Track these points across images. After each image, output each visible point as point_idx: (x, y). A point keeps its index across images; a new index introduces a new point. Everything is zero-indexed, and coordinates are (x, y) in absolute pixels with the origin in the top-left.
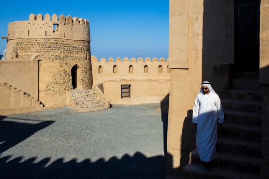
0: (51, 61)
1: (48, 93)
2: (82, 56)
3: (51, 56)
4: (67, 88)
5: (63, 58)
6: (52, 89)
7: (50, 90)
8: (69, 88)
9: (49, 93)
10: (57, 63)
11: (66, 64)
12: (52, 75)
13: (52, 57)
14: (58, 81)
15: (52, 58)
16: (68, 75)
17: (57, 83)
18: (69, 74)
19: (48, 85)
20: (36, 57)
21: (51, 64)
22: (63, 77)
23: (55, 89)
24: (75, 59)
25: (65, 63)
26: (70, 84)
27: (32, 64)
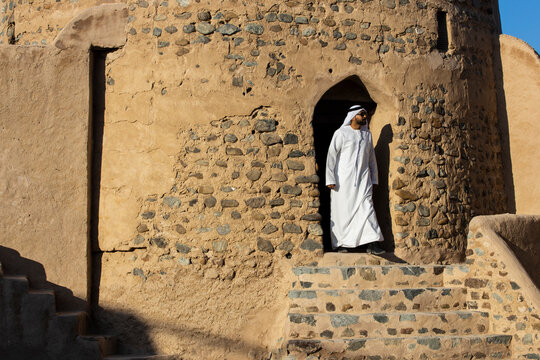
0: (172, 49)
1: (147, 267)
2: (396, 23)
3: (172, 21)
4: (276, 239)
5: (257, 32)
6: (172, 237)
7: (161, 243)
8: (297, 239)
9: (152, 265)
10: (207, 65)
11: (276, 70)
12: (175, 144)
13: (180, 24)
14: (215, 183)
15: (179, 34)
16: (287, 148)
17: (210, 203)
18: (291, 139)
19: (150, 215)
20: (81, 25)
21: (170, 69)
22: (248, 159)
23: (198, 241)
24: (342, 40)
25: (262, 60)
26: (298, 211)
27: (47, 73)
